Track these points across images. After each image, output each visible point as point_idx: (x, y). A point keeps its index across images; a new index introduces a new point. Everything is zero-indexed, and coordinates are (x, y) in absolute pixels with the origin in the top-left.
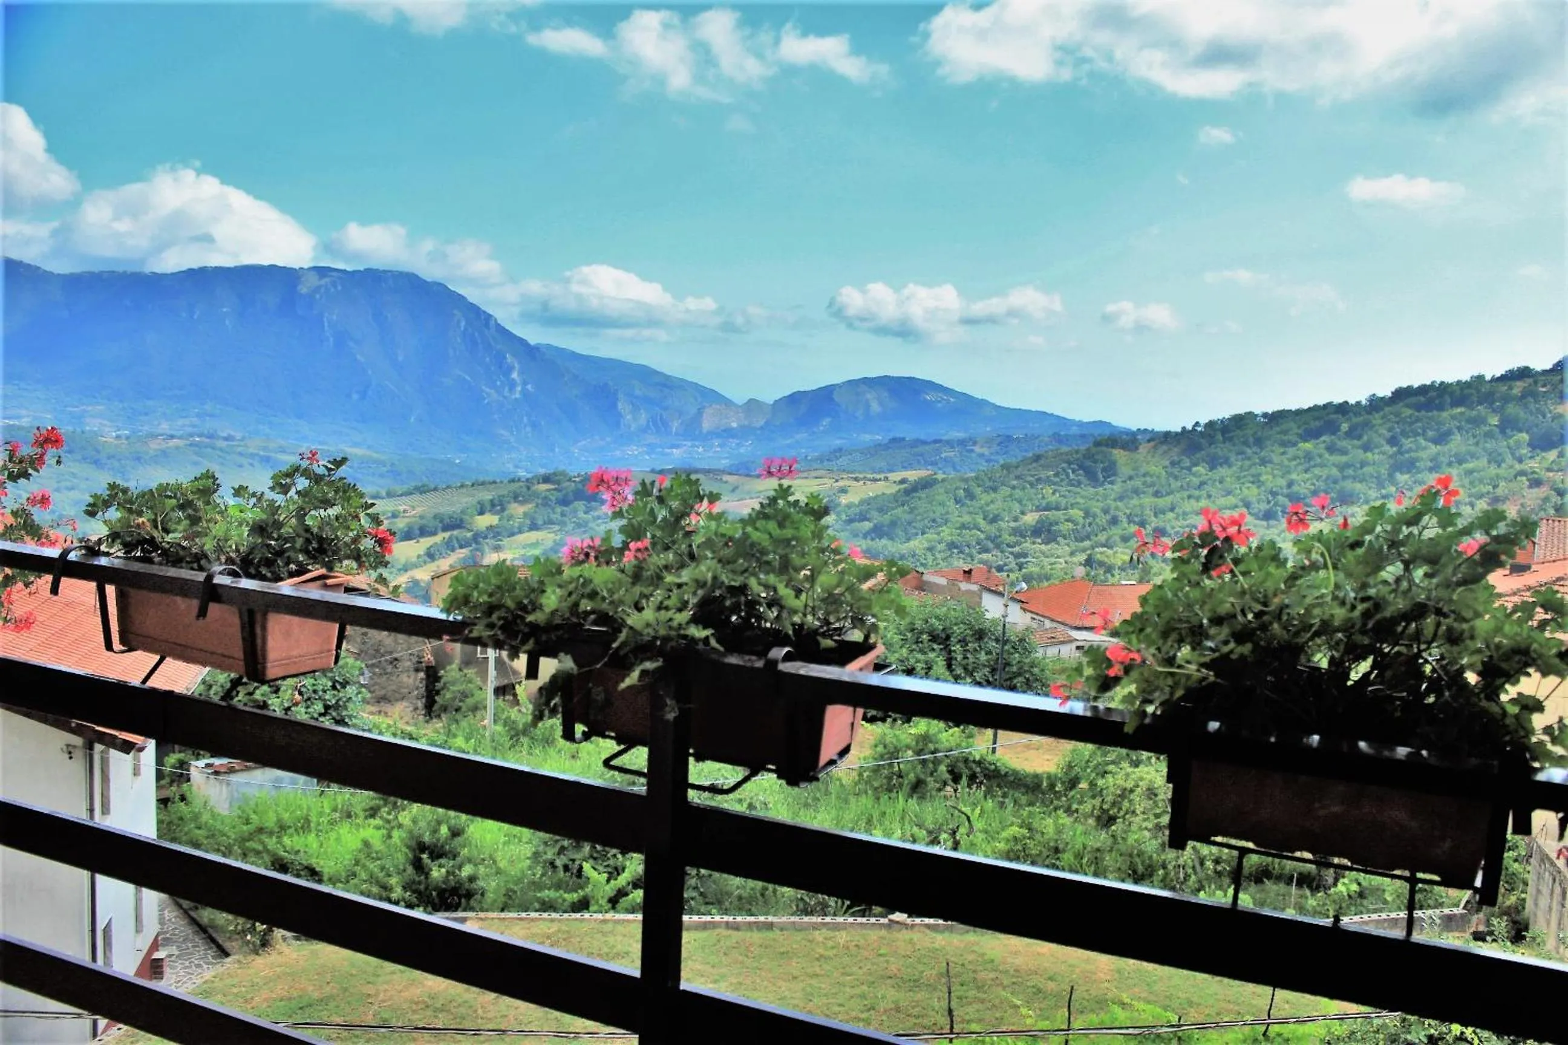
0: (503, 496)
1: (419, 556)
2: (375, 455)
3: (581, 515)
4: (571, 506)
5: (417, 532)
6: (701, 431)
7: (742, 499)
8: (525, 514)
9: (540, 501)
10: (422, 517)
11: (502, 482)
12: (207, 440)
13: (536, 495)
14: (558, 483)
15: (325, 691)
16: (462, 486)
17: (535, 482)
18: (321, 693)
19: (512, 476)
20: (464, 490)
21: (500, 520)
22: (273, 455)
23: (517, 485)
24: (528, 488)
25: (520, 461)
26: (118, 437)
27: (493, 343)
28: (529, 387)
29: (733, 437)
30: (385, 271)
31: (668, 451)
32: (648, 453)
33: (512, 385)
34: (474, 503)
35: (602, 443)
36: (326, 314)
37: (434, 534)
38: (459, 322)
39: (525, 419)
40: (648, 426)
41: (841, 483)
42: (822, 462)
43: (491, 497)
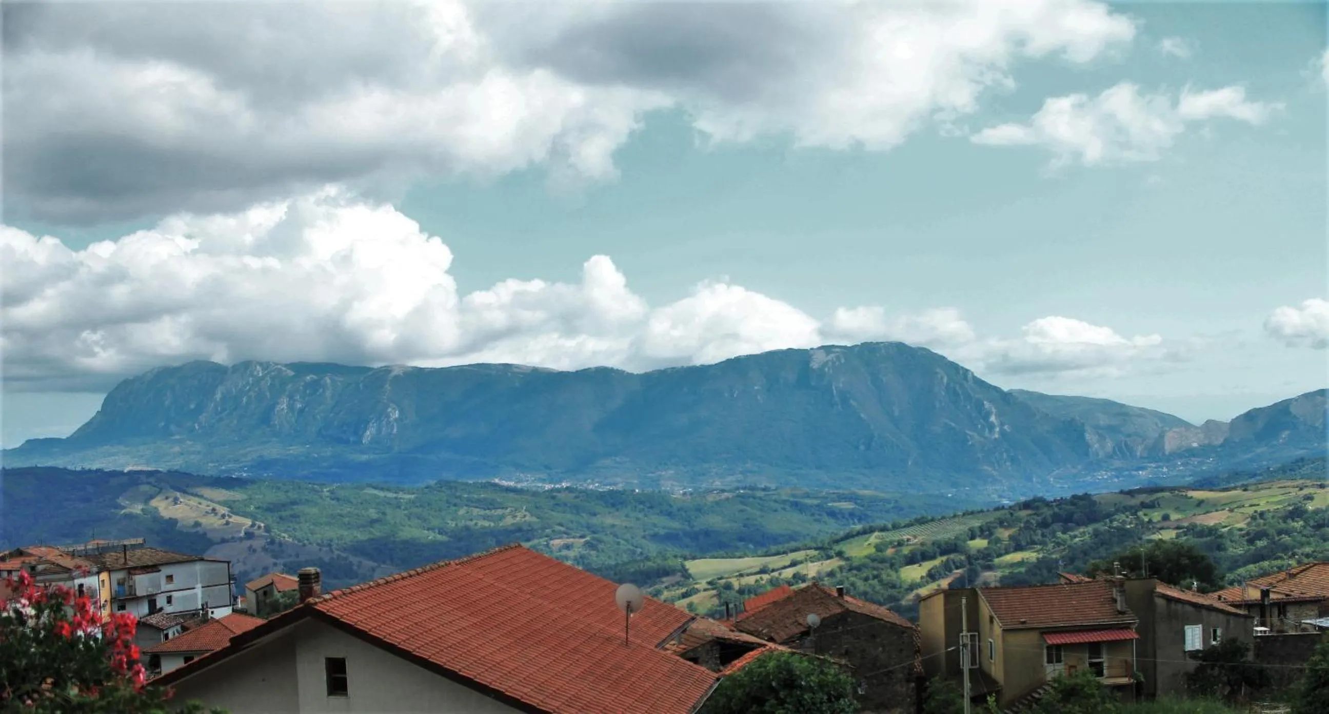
0: (990, 522)
1: (922, 577)
2: (882, 495)
3: (1059, 534)
4: (1051, 528)
5: (919, 557)
6: (1164, 454)
7: (1208, 512)
8: (1011, 537)
9: (1022, 525)
10: (922, 544)
11: (988, 511)
12: (750, 492)
13: (1019, 520)
14: (1037, 508)
15: (821, 703)
16: (955, 516)
17: (1017, 508)
18: (818, 705)
19: (997, 505)
20: (956, 520)
21: (989, 543)
22: (802, 500)
23: (1003, 512)
24: (1012, 514)
25: (1004, 491)
26: (685, 494)
27: (972, 394)
28: (1006, 427)
29: (1194, 456)
30: (877, 343)
31: (1134, 473)
32: (1117, 477)
33: (991, 427)
34: (966, 529)
35: (1074, 471)
36: (834, 383)
37: (933, 557)
38: (942, 378)
39: (1005, 455)
40: (1114, 451)
41: (1306, 492)
42: (1284, 472)
43: (979, 525)
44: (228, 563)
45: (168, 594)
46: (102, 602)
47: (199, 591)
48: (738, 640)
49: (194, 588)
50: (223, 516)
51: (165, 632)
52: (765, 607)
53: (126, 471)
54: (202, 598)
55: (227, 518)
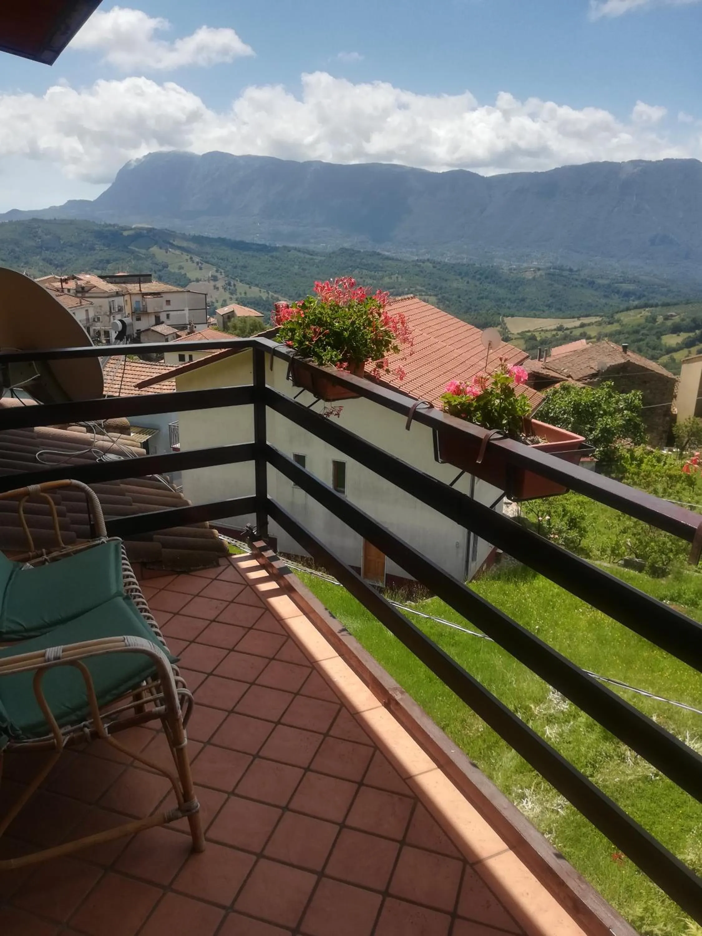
5: (678, 329)
10: (682, 320)
12: (558, 271)
22: (596, 280)
26: (510, 269)
37: (689, 331)
44: (206, 295)
45: (168, 313)
46: (127, 314)
47: (187, 312)
48: (549, 375)
49: (183, 310)
50: (198, 263)
51: (166, 337)
52: (568, 354)
53: (133, 226)
54: (189, 317)
55: (200, 265)
